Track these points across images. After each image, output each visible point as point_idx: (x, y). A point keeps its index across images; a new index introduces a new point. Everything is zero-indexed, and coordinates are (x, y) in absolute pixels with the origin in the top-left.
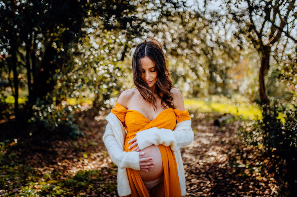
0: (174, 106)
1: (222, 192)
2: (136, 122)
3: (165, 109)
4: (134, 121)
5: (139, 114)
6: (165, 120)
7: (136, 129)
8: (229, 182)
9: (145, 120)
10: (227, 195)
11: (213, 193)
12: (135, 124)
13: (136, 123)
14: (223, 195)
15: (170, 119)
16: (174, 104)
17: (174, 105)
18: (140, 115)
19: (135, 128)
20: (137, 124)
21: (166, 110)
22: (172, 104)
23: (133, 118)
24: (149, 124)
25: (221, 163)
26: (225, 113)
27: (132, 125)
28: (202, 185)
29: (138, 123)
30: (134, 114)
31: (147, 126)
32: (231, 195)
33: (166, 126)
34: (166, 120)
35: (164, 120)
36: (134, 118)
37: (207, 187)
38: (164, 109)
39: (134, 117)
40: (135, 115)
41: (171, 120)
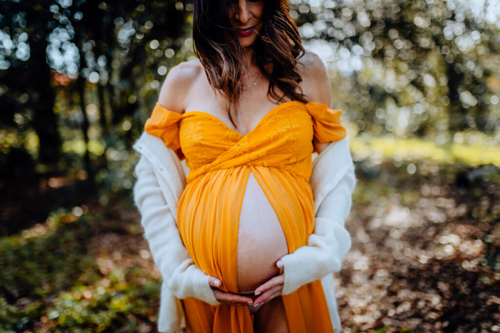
0: (302, 95)
1: (468, 321)
2: (202, 139)
3: (280, 103)
4: (197, 138)
5: (210, 119)
6: (279, 131)
7: (204, 159)
8: (485, 300)
9: (227, 133)
10: (480, 330)
11: (446, 324)
12: (202, 145)
13: (204, 143)
14: (470, 329)
15: (294, 127)
16: (303, 91)
17: (304, 93)
18: (215, 121)
19: (202, 157)
20: (208, 146)
21: (283, 106)
22: (298, 91)
23: (196, 130)
24: (238, 143)
25: (469, 259)
26: (482, 164)
27: (195, 149)
28: (421, 304)
29: (208, 143)
30: (198, 120)
31: (233, 148)
32: (489, 330)
33: (282, 146)
34: (284, 131)
35: (277, 130)
36: (199, 131)
37: (433, 310)
38: (277, 104)
39: (199, 128)
40: (200, 123)
41: (296, 129)
